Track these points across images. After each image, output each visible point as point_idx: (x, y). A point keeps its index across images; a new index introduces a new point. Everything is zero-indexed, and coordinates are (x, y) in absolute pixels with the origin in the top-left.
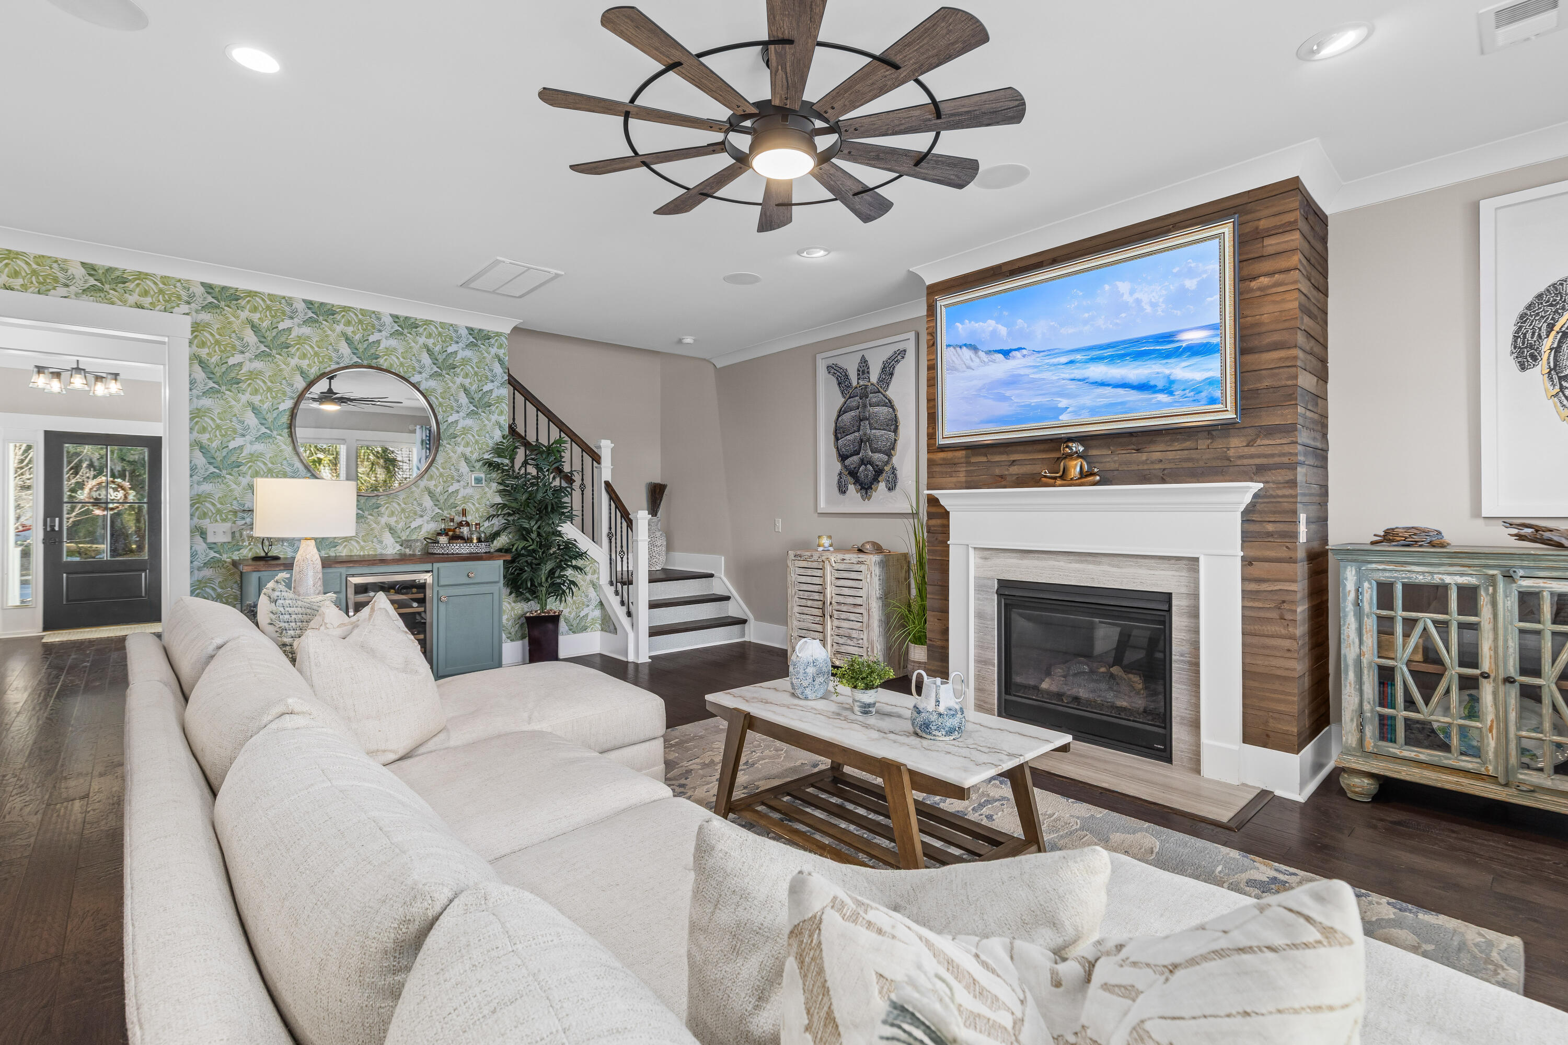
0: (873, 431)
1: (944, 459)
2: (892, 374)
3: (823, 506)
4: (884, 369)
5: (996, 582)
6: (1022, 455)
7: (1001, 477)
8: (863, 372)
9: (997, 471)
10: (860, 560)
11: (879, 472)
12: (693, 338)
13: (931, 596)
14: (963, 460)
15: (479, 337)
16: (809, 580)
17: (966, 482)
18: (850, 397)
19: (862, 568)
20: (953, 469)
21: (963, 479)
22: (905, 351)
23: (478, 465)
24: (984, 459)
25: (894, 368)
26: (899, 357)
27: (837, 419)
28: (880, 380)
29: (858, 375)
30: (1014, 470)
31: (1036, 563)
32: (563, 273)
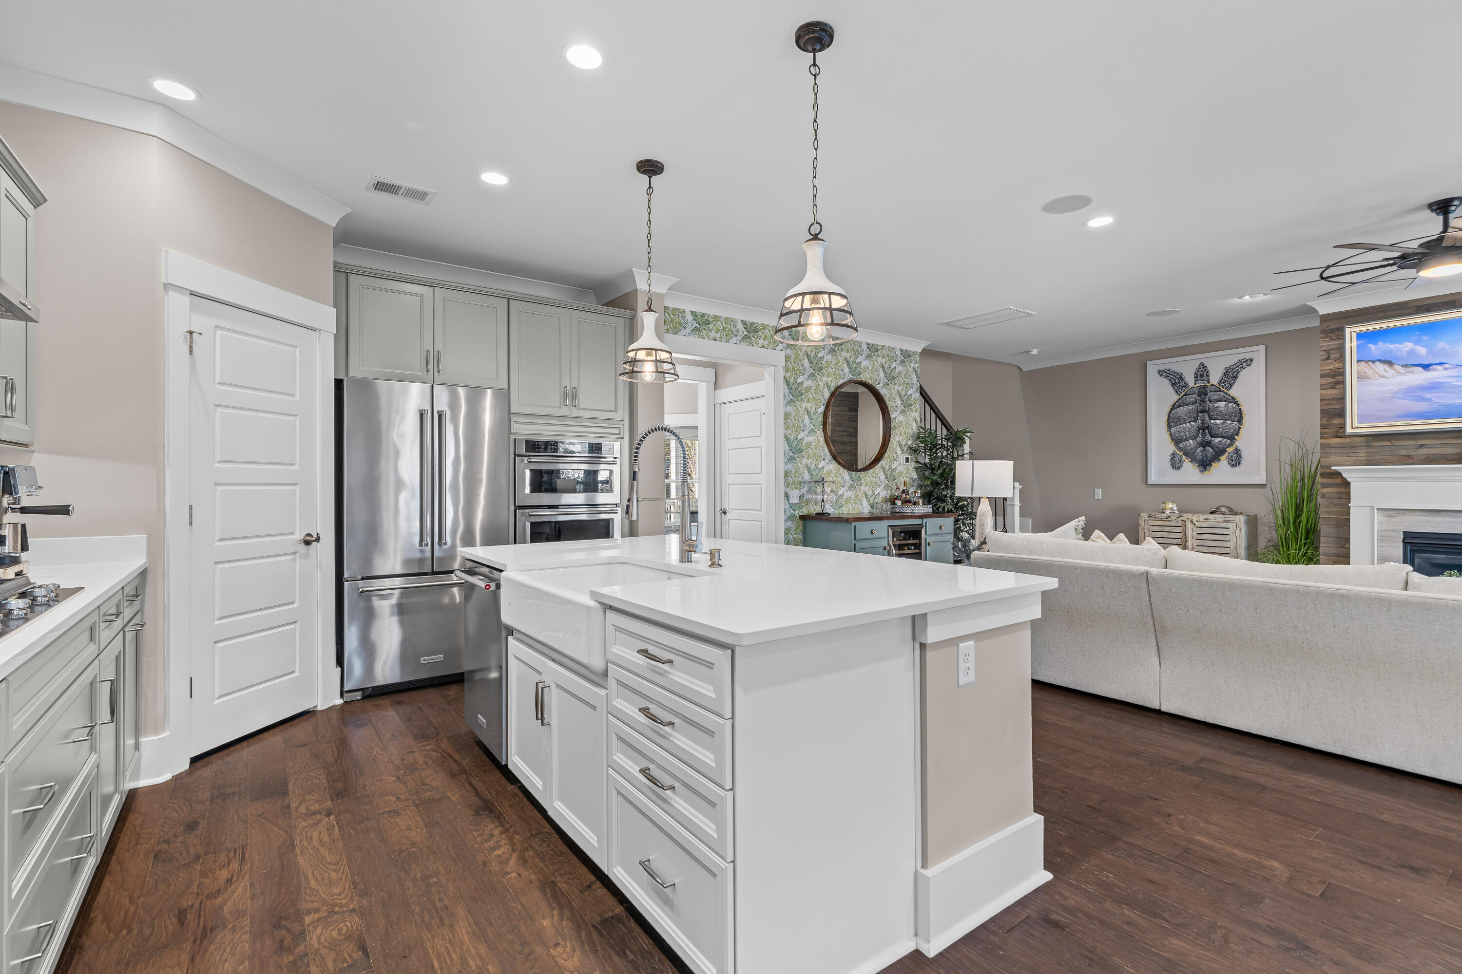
0: (1213, 421)
1: (1340, 443)
2: (1236, 378)
3: (1153, 479)
4: (1226, 373)
5: (1402, 533)
6: (1432, 440)
7: (1408, 456)
8: (1202, 376)
9: (1403, 452)
10: (1227, 519)
11: (1221, 452)
12: (1038, 350)
13: (1324, 545)
14: (1364, 444)
15: (906, 355)
16: (1165, 535)
17: (1366, 460)
18: (1185, 395)
19: (1229, 525)
20: (1351, 451)
21: (1364, 458)
22: (1252, 360)
23: (905, 449)
24: (1389, 443)
25: (1238, 373)
26: (1245, 364)
27: (1170, 412)
28: (1221, 382)
29: (1195, 377)
30: (1424, 451)
31: (1449, 519)
32: (1035, 314)
